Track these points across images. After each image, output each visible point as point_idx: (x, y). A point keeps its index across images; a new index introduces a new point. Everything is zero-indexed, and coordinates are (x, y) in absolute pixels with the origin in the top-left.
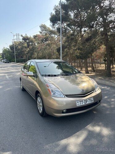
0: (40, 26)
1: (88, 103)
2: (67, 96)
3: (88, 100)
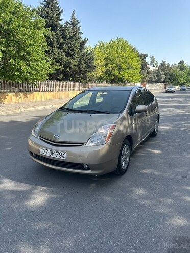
1: (54, 156)
3: (55, 152)
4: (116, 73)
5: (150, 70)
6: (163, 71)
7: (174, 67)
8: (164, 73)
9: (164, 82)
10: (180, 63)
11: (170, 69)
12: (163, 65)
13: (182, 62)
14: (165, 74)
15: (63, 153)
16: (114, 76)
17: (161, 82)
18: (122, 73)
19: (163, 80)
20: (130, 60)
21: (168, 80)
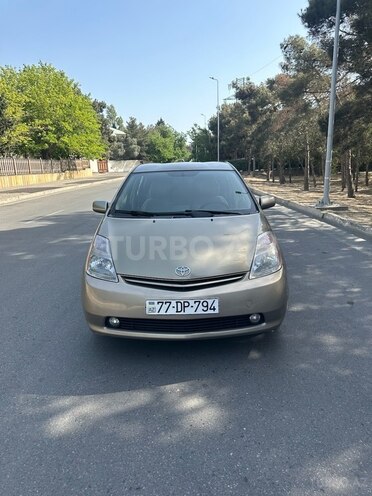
0: (282, 46)
1: (189, 311)
2: (129, 279)
3: (192, 303)
4: (52, 138)
5: (113, 134)
6: (134, 136)
7: (151, 130)
8: (135, 140)
9: (139, 158)
10: (159, 123)
11: (145, 133)
12: (132, 126)
13: (161, 122)
14: (139, 144)
15: (210, 302)
16: (49, 144)
17: (133, 159)
18: (65, 139)
19: (136, 153)
20: (78, 112)
21: (145, 154)
